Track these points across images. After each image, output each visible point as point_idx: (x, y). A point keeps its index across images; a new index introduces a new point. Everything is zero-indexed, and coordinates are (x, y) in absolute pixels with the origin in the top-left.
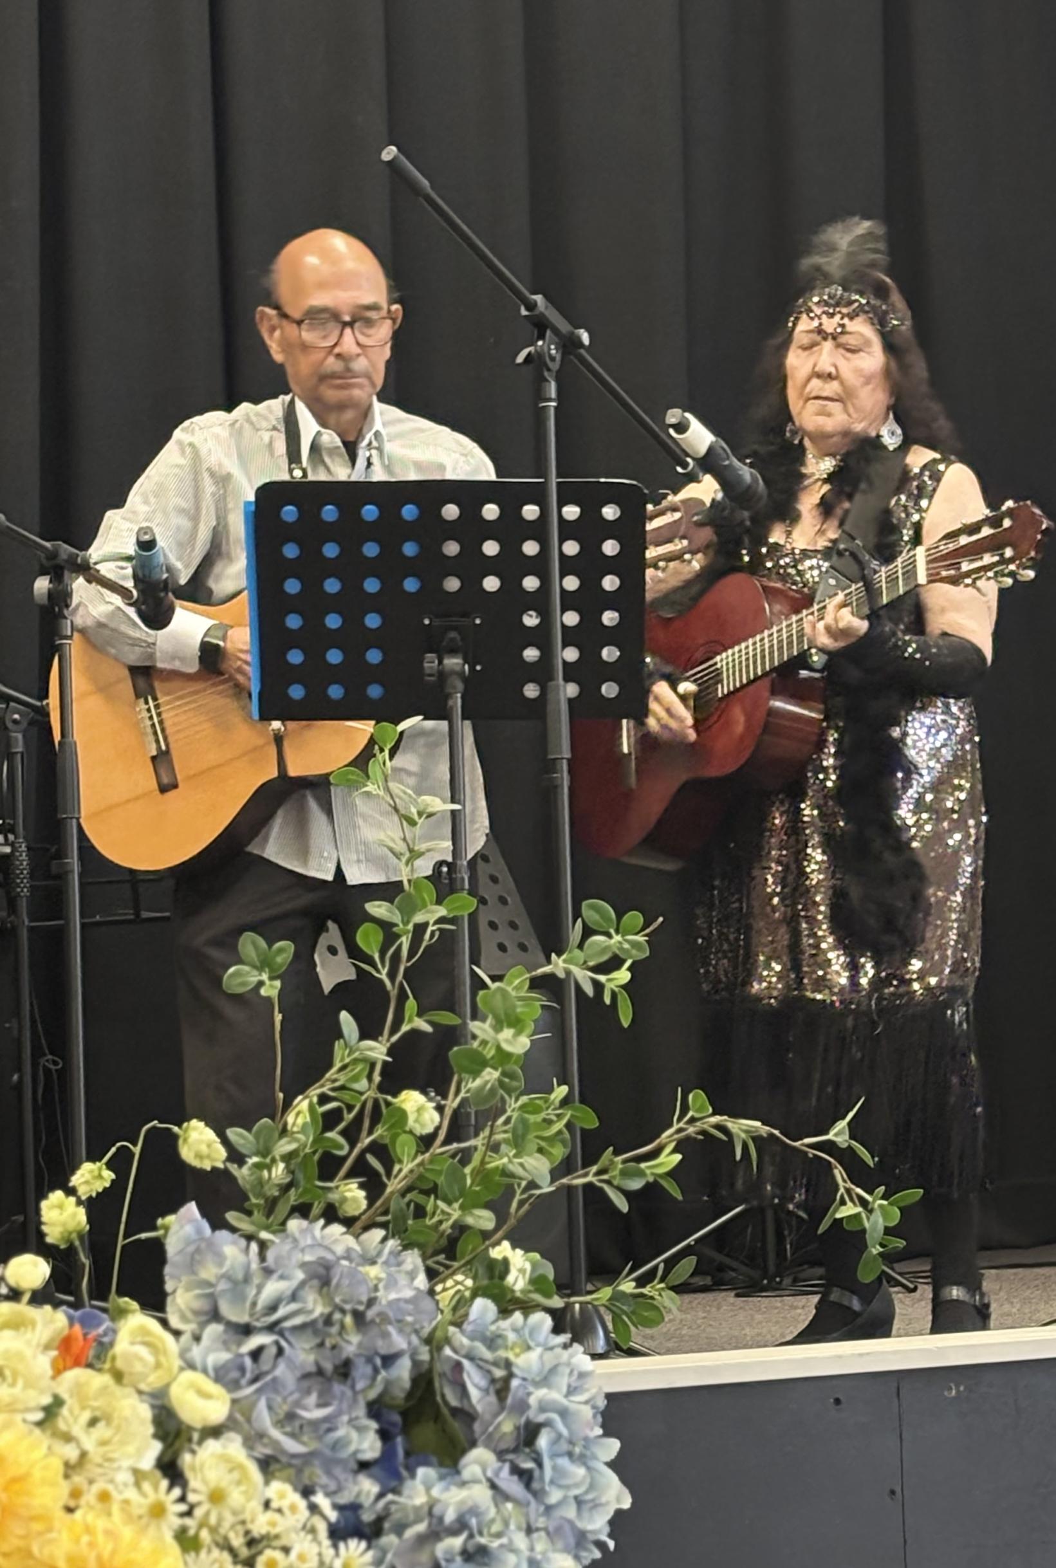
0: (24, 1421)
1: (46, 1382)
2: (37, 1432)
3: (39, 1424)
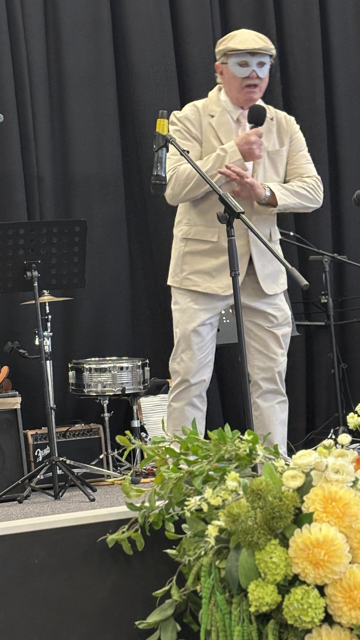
0: (347, 486)
1: (353, 473)
2: (351, 489)
3: (352, 487)
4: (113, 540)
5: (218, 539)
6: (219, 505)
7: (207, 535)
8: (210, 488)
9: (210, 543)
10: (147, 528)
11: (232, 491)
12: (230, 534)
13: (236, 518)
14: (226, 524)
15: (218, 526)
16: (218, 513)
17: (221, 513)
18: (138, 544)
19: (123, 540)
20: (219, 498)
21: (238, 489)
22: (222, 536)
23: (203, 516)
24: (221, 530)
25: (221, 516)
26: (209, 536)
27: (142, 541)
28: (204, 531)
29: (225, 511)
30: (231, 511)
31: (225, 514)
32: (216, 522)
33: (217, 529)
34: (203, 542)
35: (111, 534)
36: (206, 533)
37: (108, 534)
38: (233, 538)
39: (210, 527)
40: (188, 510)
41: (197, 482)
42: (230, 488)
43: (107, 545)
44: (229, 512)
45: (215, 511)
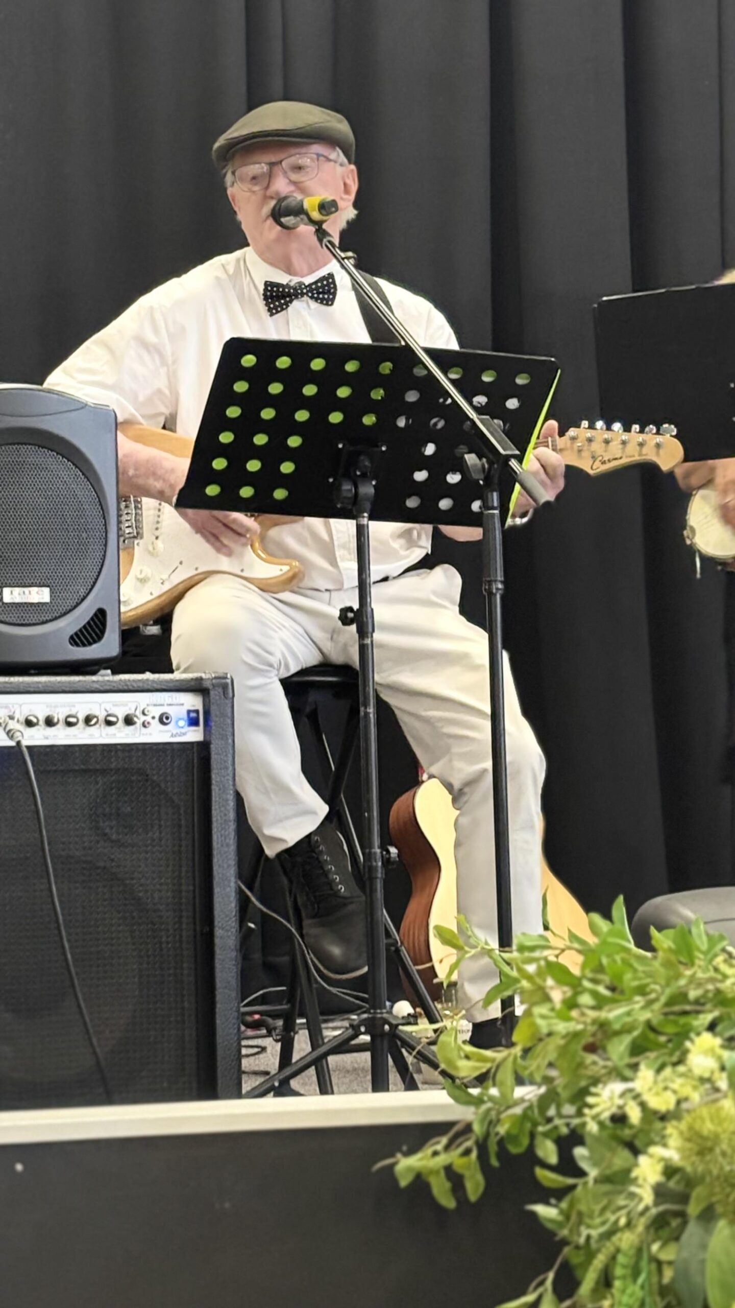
4: (409, 1169)
5: (660, 1192)
6: (668, 1112)
7: (636, 1179)
8: (648, 1067)
9: (641, 1199)
10: (493, 1148)
11: (702, 1080)
12: (690, 1182)
13: (709, 1144)
14: (684, 1158)
15: (662, 1159)
16: (664, 1128)
17: (672, 1130)
18: (469, 1186)
19: (432, 1172)
20: (669, 1094)
21: (717, 1075)
22: (672, 1184)
23: (627, 1133)
24: (670, 1171)
25: (670, 1135)
26: (640, 1181)
27: (480, 1178)
28: (628, 1171)
29: (683, 1126)
30: (697, 1126)
31: (681, 1133)
32: (656, 1150)
33: (659, 1167)
34: (623, 1196)
35: (408, 1154)
36: (634, 1174)
37: (399, 1155)
38: (698, 1193)
39: (643, 1160)
40: (595, 1117)
41: (618, 1049)
42: (697, 1072)
43: (394, 1180)
44: (691, 1128)
45: (658, 1125)
